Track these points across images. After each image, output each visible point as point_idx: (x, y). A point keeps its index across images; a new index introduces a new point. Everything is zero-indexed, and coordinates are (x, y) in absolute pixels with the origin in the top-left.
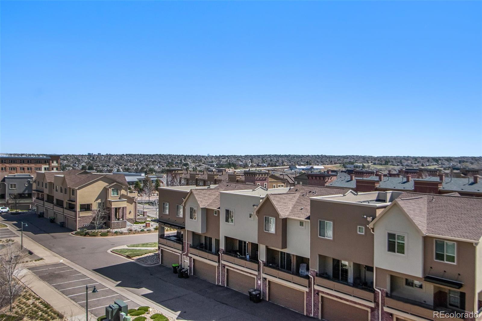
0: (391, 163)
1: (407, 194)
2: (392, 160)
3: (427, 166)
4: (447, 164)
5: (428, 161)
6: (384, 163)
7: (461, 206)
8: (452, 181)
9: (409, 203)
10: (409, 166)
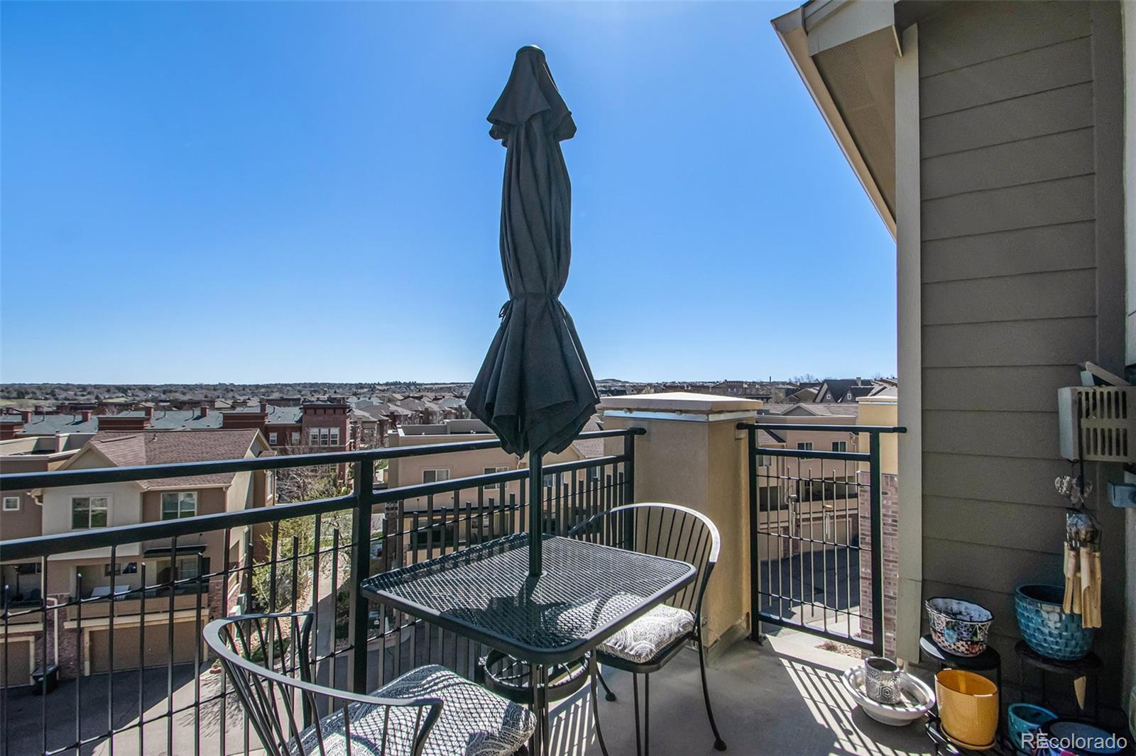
0: (31, 396)
1: (105, 435)
2: (34, 390)
3: (105, 398)
4: (142, 395)
5: (108, 391)
6: (15, 394)
7: (201, 443)
8: (166, 416)
9: (116, 446)
10: (70, 400)
